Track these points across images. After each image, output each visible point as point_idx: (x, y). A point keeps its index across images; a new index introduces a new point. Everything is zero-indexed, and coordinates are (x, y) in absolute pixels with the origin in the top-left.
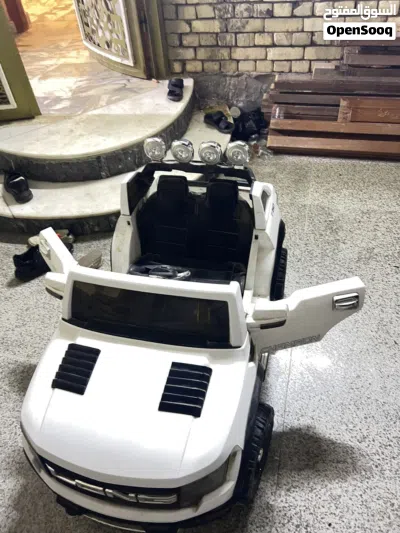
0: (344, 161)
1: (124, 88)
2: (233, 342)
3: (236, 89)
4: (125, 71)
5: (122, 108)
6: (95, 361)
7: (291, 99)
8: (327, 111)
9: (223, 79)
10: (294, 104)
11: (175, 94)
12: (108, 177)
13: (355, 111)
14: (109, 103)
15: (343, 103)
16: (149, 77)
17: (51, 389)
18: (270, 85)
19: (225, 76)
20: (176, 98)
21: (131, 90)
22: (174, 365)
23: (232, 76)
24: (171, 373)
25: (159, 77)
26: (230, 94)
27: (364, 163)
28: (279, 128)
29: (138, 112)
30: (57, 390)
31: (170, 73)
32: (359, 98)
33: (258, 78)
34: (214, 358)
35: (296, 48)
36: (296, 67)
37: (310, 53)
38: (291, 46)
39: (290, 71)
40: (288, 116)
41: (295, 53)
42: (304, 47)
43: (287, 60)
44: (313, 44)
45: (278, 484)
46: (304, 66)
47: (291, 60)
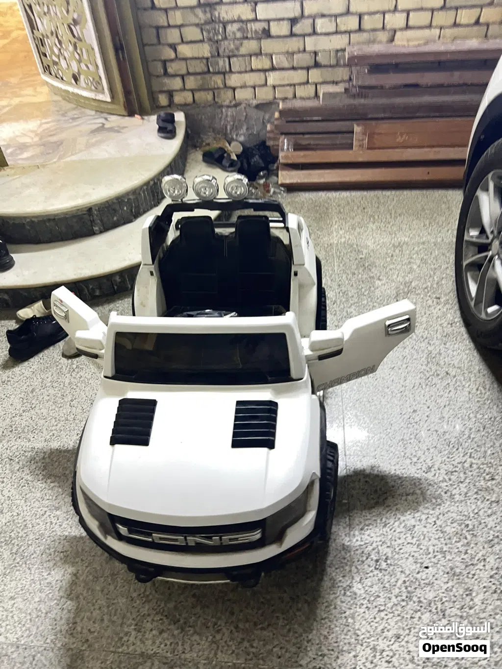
0: (365, 193)
1: (102, 128)
2: (294, 374)
3: (234, 122)
4: (100, 108)
5: (106, 150)
6: (153, 411)
7: (300, 128)
8: (340, 139)
9: (219, 111)
10: (303, 134)
11: (167, 129)
12: (101, 232)
13: (371, 137)
14: (88, 146)
15: (357, 129)
16: (131, 114)
17: (110, 447)
18: (274, 114)
19: (221, 107)
20: (169, 135)
21: (111, 129)
22: (239, 403)
23: (228, 107)
24: (237, 411)
25: (143, 113)
26: (229, 127)
27: (388, 193)
28: (290, 162)
29: (127, 155)
30: (117, 446)
31: (155, 107)
32: (374, 123)
33: (258, 107)
34: (278, 392)
35: (299, 71)
36: (301, 92)
37: (315, 75)
38: (293, 68)
39: (295, 96)
40: (298, 147)
41: (298, 76)
42: (308, 69)
43: (290, 85)
44: (317, 65)
45: (350, 525)
46: (310, 90)
47: (294, 85)
